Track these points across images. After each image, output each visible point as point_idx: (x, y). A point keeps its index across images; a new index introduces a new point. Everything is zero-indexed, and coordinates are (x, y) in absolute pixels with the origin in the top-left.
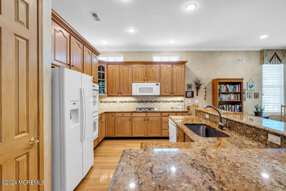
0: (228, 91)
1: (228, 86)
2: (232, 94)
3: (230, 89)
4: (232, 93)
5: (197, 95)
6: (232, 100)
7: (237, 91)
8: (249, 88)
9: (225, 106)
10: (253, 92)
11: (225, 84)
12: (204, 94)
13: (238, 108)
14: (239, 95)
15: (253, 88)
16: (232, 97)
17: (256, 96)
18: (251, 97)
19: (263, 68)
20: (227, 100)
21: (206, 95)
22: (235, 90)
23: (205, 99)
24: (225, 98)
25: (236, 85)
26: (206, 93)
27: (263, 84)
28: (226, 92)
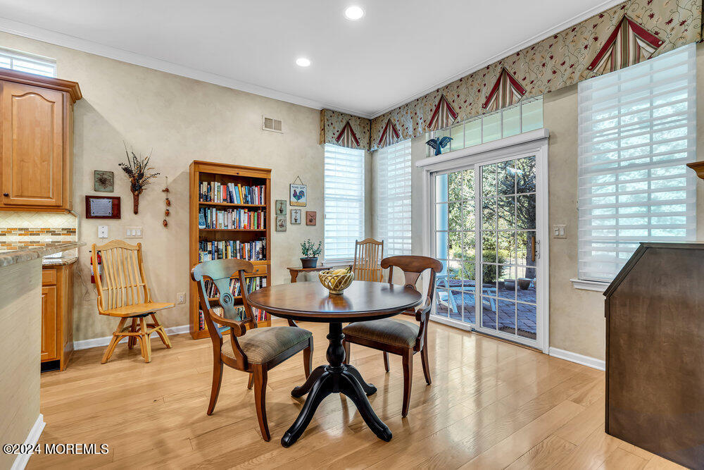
0: (232, 201)
1: (231, 186)
2: (242, 211)
3: (238, 195)
4: (243, 208)
5: (136, 212)
6: (244, 227)
7: (257, 203)
8: (294, 200)
9: (221, 245)
10: (304, 210)
11: (225, 179)
12: (163, 207)
13: (258, 249)
14: (262, 214)
15: (302, 200)
16: (244, 220)
17: (311, 219)
18: (298, 221)
19: (326, 155)
20: (230, 228)
21: (168, 213)
22: (252, 198)
23: (166, 225)
24: (223, 221)
25: (254, 187)
26: (169, 203)
27: (327, 191)
28: (225, 203)
